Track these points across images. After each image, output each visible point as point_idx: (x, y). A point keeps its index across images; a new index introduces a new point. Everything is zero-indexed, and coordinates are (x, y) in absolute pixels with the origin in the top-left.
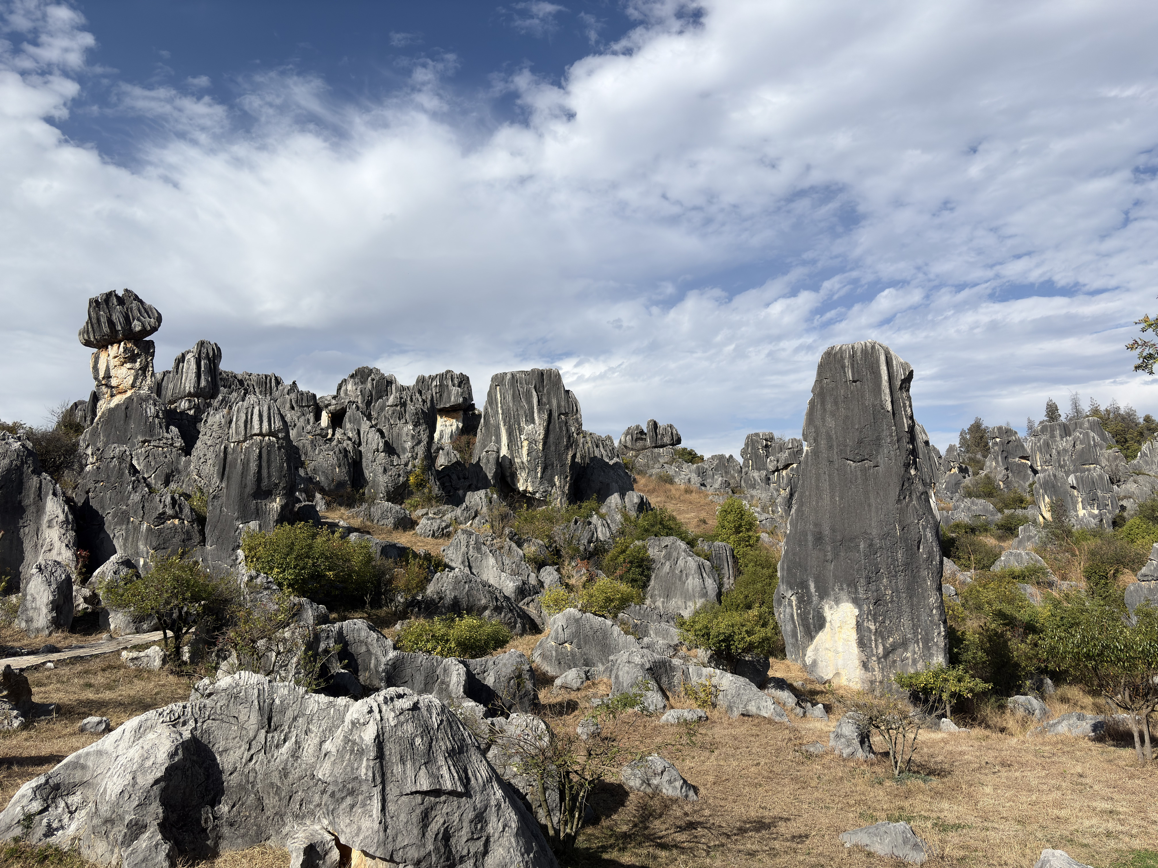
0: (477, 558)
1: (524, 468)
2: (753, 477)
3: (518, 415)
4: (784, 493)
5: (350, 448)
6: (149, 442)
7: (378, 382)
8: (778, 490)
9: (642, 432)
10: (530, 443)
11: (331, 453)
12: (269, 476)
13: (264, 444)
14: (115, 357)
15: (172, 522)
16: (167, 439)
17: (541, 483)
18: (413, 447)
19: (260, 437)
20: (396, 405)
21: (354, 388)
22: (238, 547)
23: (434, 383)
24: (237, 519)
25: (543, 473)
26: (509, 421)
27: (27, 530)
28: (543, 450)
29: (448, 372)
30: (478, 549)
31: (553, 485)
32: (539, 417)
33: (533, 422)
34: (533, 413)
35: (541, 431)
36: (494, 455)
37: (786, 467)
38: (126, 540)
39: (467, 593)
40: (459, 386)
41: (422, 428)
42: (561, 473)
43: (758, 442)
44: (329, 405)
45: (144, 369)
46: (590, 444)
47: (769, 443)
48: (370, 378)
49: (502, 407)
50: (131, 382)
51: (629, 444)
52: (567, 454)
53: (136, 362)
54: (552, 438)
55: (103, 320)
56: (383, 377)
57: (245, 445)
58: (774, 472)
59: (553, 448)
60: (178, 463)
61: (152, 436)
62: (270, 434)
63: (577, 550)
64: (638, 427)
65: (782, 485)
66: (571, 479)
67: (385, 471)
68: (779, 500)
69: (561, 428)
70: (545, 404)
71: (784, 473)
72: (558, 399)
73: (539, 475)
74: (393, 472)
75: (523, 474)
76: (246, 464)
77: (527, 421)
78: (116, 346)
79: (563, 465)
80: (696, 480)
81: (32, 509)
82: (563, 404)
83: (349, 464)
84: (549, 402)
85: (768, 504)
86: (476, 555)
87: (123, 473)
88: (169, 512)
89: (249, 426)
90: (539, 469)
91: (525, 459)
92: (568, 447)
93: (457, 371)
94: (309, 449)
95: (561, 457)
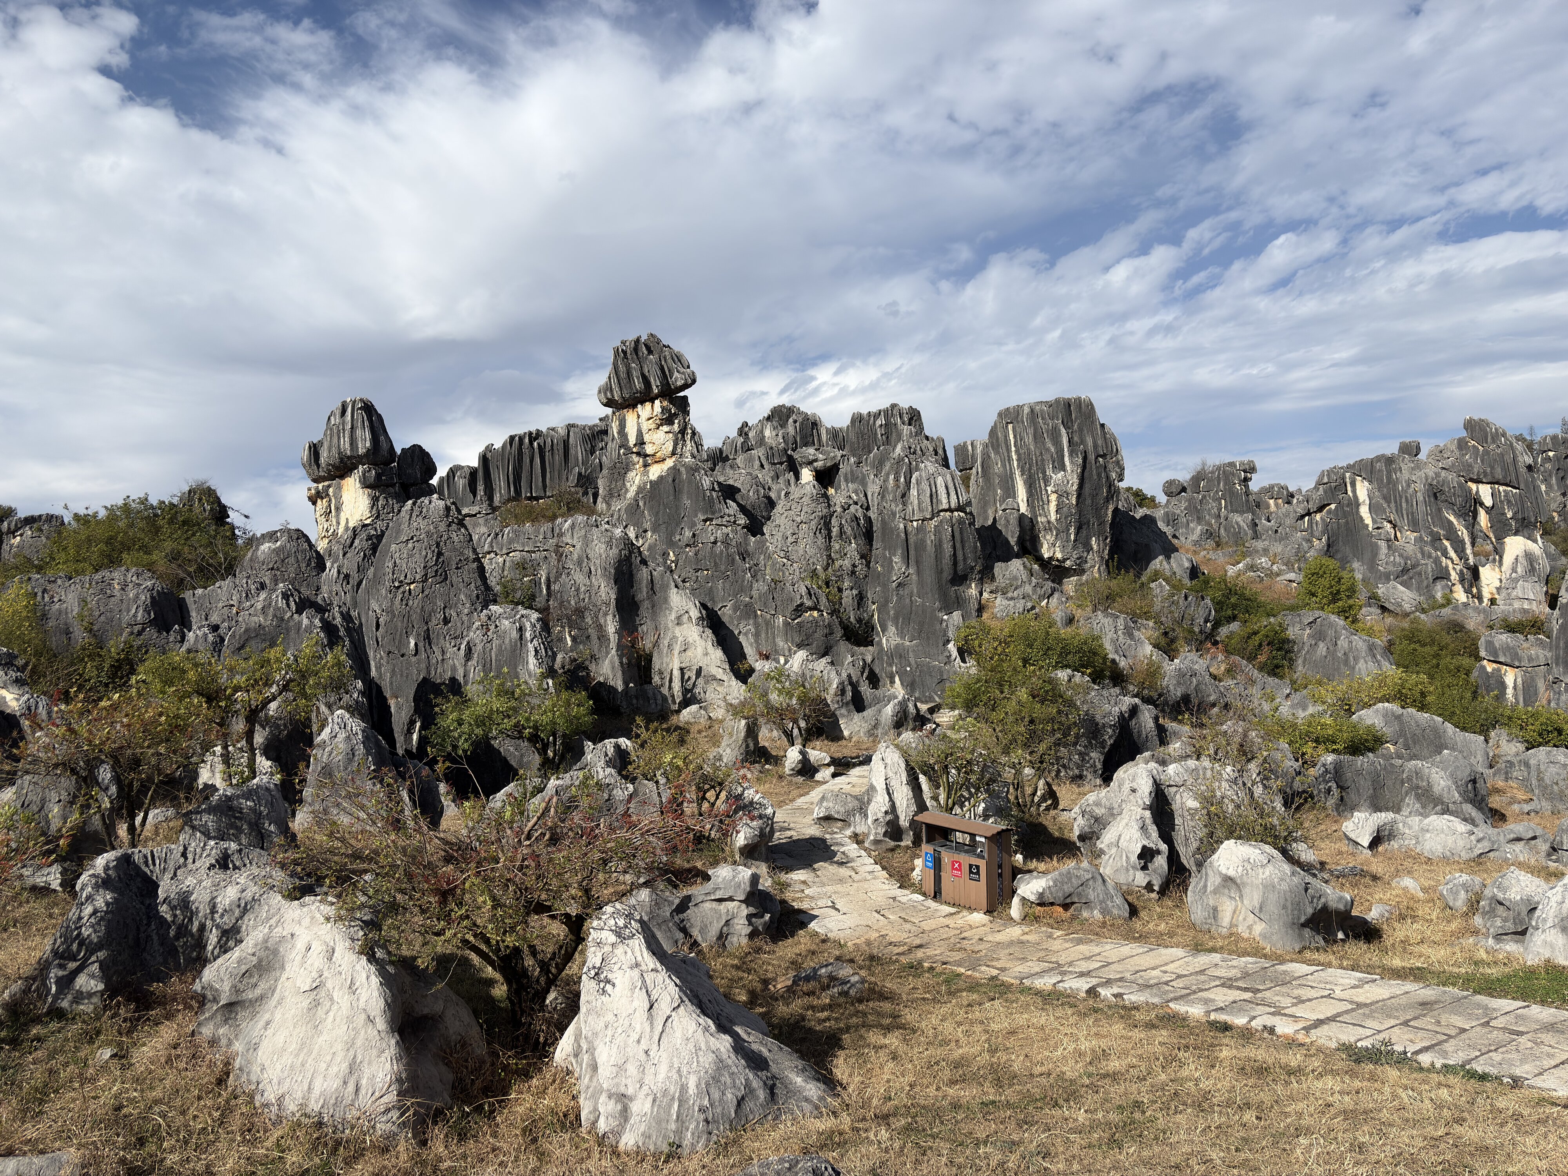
1: (1050, 529)
3: (1043, 460)
4: (1320, 544)
6: (711, 520)
8: (1309, 541)
10: (1060, 496)
12: (965, 559)
13: (954, 520)
14: (649, 419)
15: (811, 615)
17: (1074, 547)
19: (948, 513)
21: (774, 433)
23: (878, 422)
24: (940, 610)
25: (1077, 534)
26: (1030, 469)
28: (1077, 504)
29: (893, 406)
31: (1089, 549)
32: (1072, 462)
33: (1063, 468)
34: (1063, 456)
35: (1074, 481)
37: (1320, 509)
40: (910, 424)
42: (1100, 534)
43: (1233, 474)
45: (683, 431)
47: (1249, 475)
48: (791, 420)
49: (1017, 451)
50: (671, 449)
52: (1107, 508)
53: (673, 424)
54: (1087, 489)
57: (933, 523)
59: (1089, 501)
61: (713, 513)
65: (1316, 534)
66: (1111, 541)
68: (1313, 554)
69: (1099, 475)
70: (1077, 445)
71: (1318, 517)
72: (1093, 437)
73: (1072, 537)
75: (1048, 537)
76: (939, 546)
77: (1054, 467)
78: (648, 405)
79: (1102, 523)
82: (1100, 442)
84: (1083, 442)
86: (1129, 641)
88: (808, 603)
89: (934, 500)
90: (1072, 530)
91: (1053, 517)
92: (1108, 500)
95: (1098, 511)
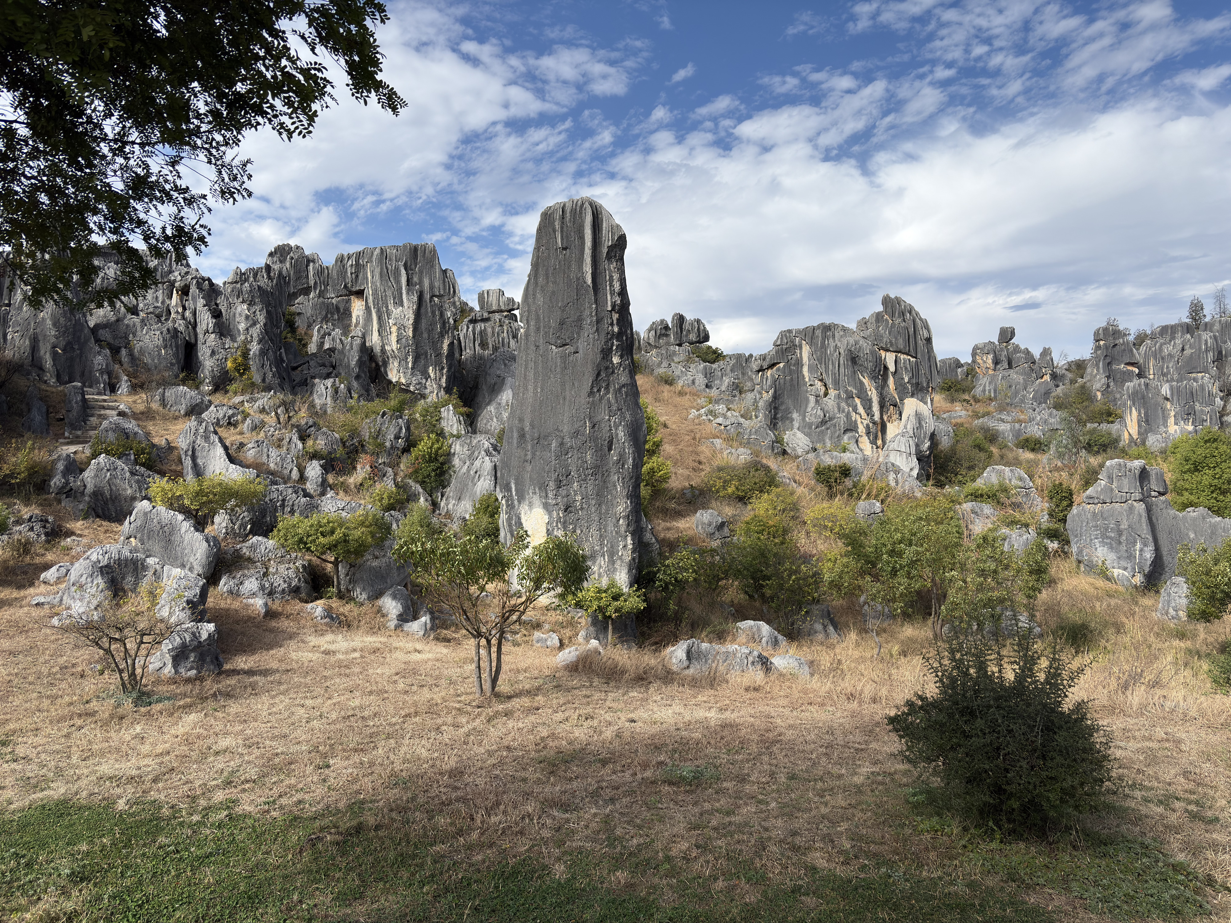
1: (395, 357)
3: (386, 296)
4: (767, 396)
7: (297, 260)
8: (760, 393)
10: (399, 329)
11: (158, 333)
17: (414, 374)
18: (247, 329)
25: (414, 363)
26: (378, 303)
28: (414, 337)
31: (427, 377)
32: (408, 300)
33: (402, 305)
34: (401, 293)
35: (411, 316)
36: (358, 341)
37: (771, 367)
41: (258, 308)
42: (438, 364)
52: (442, 342)
54: (424, 324)
59: (425, 335)
64: (662, 321)
65: (765, 387)
66: (448, 371)
68: (761, 404)
69: (433, 313)
70: (415, 285)
71: (769, 372)
72: (431, 279)
73: (410, 365)
74: (222, 354)
75: (394, 364)
77: (395, 303)
79: (439, 355)
80: (701, 380)
82: (437, 284)
83: (177, 347)
84: (421, 283)
85: (751, 408)
90: (410, 359)
91: (395, 346)
92: (442, 335)
95: (436, 346)
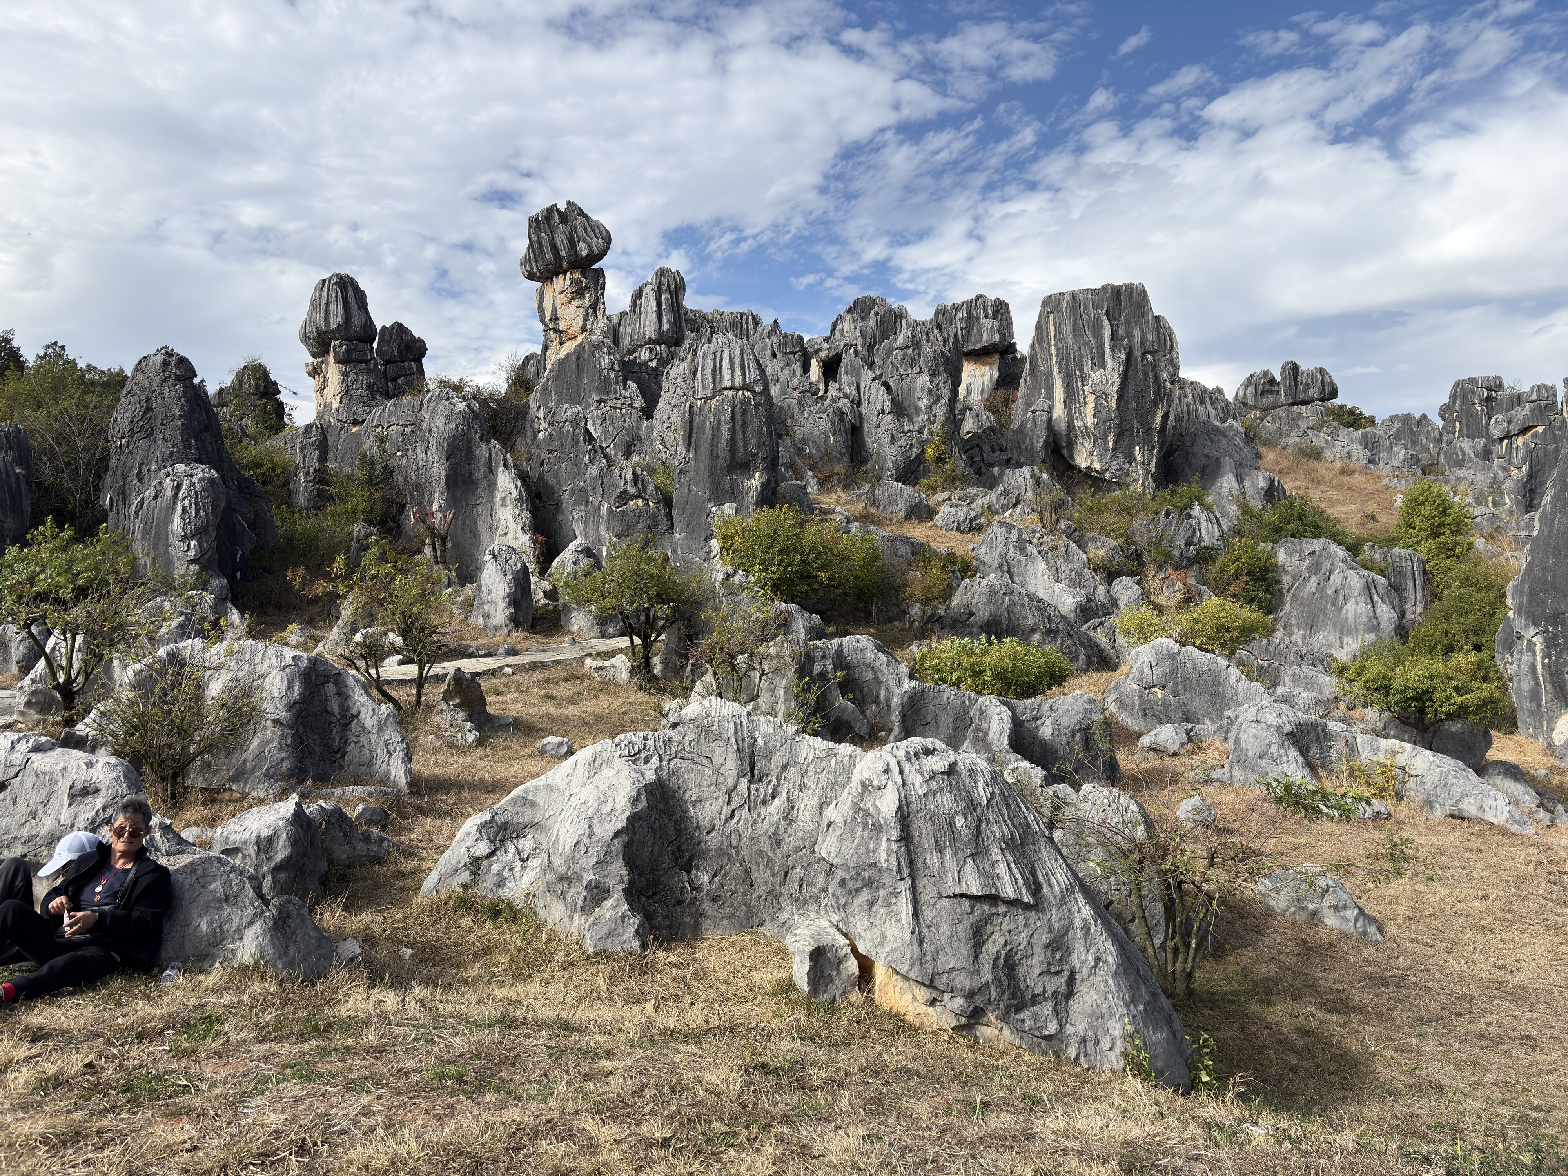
0: (1019, 561)
1: (1088, 436)
2: (1461, 449)
3: (1081, 355)
4: (1518, 474)
5: (847, 409)
6: (605, 401)
7: (883, 316)
8: (1506, 469)
9: (1272, 381)
10: (1098, 398)
11: (824, 416)
12: (746, 445)
13: (737, 400)
14: (562, 292)
15: (636, 504)
16: (625, 398)
17: (1113, 457)
18: (930, 407)
19: (732, 392)
20: (907, 347)
21: (853, 327)
22: (712, 536)
23: (959, 315)
24: (709, 500)
25: (1116, 442)
26: (1067, 366)
27: (480, 508)
28: (1118, 407)
29: (979, 297)
30: (1022, 549)
31: (1131, 459)
32: (1113, 359)
33: (1103, 366)
34: (1103, 352)
35: (1115, 381)
36: (1045, 416)
37: (1524, 431)
38: (586, 523)
39: (1007, 609)
40: (994, 318)
41: (942, 378)
42: (1146, 443)
43: (1473, 393)
44: (820, 350)
45: (594, 306)
46: (1190, 399)
47: (1494, 394)
48: (872, 312)
49: (1056, 345)
50: (581, 325)
51: (1250, 400)
52: (1155, 414)
53: (584, 298)
54: (1131, 391)
55: (546, 243)
56: (890, 311)
57: (715, 402)
58: (1501, 440)
59: (1132, 405)
60: (639, 429)
61: (607, 394)
62: (745, 387)
63: (1168, 556)
64: (1265, 373)
65: (1514, 461)
66: (1159, 452)
67: (893, 439)
68: (1508, 485)
69: (1146, 375)
70: (1122, 339)
71: (1520, 441)
72: (1142, 330)
73: (1111, 445)
74: (903, 441)
75: (1086, 444)
76: (716, 429)
77: (1094, 364)
78: (561, 277)
79: (1148, 430)
80: (1360, 453)
81: (483, 484)
82: (1150, 337)
83: (846, 432)
84: (1129, 335)
85: (1487, 491)
86: (1019, 556)
87: (578, 441)
88: (632, 490)
89: (718, 377)
90: (1111, 437)
91: (1090, 421)
92: (1155, 404)
93: (991, 296)
94: (796, 411)
95: (1145, 418)
